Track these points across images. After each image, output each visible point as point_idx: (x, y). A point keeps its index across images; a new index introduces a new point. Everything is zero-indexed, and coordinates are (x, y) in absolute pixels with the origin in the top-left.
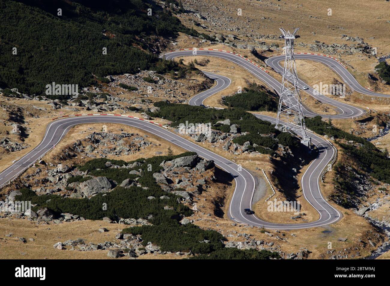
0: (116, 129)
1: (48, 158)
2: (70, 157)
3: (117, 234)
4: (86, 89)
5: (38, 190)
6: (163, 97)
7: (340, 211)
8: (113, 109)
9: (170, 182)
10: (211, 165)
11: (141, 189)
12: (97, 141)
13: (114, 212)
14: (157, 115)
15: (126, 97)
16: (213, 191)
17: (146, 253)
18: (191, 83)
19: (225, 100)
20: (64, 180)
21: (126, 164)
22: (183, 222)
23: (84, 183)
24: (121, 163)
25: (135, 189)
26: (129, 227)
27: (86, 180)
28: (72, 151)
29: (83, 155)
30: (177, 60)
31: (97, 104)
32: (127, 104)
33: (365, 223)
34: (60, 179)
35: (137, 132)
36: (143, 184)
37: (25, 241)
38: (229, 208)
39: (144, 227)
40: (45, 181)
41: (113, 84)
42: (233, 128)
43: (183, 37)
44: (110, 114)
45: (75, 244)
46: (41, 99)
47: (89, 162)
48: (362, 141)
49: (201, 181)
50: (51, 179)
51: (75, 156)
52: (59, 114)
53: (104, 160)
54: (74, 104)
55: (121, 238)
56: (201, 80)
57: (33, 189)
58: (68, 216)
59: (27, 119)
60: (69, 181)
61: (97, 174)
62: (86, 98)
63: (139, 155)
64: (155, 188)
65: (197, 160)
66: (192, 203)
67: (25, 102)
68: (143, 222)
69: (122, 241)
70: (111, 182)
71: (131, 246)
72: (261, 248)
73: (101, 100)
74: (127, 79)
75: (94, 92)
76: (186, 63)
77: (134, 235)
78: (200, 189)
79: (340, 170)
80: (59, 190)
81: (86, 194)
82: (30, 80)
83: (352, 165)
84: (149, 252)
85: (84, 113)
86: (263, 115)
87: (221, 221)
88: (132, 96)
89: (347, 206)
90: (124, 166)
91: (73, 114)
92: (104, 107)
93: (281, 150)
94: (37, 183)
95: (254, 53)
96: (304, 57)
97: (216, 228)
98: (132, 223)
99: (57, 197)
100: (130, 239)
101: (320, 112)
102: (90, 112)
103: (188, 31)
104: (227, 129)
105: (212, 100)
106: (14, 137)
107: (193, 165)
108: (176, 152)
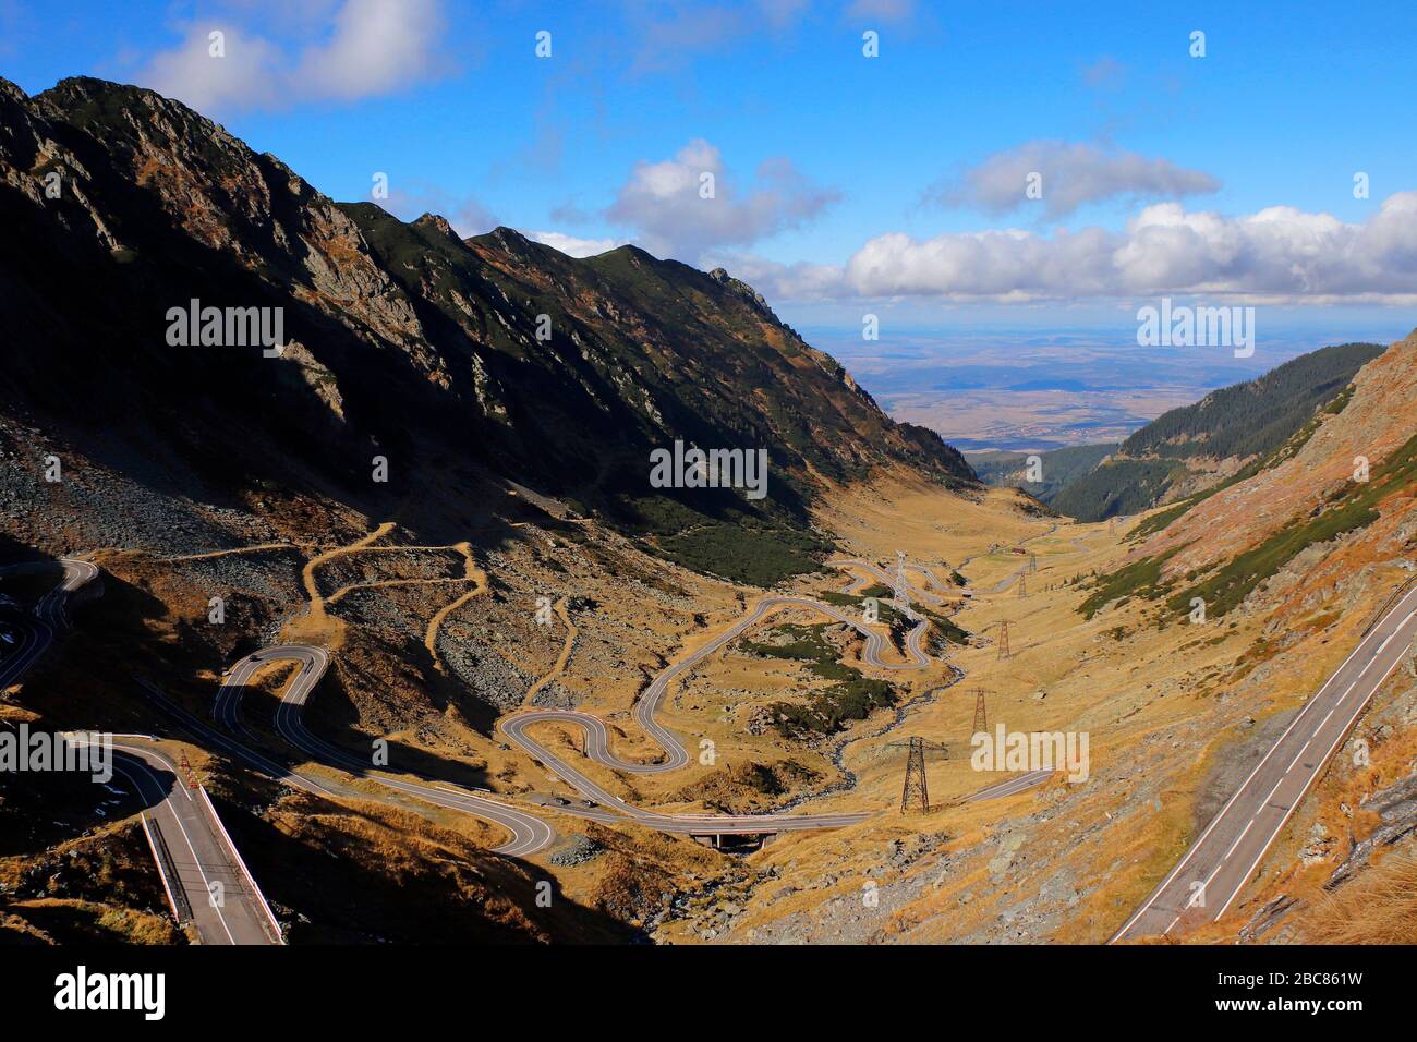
0: (797, 607)
1: (758, 622)
3: (798, 668)
4: (780, 582)
5: (752, 640)
6: (824, 587)
7: (930, 658)
8: (796, 595)
9: (830, 638)
10: (854, 629)
12: (787, 613)
14: (823, 599)
15: (803, 587)
16: (855, 645)
18: (843, 581)
19: (863, 591)
20: (767, 635)
21: (804, 627)
22: (838, 662)
23: (779, 637)
24: (801, 626)
25: (809, 642)
26: (805, 664)
27: (780, 635)
28: (773, 618)
29: (779, 621)
30: (834, 567)
31: (787, 592)
32: (804, 592)
33: (944, 666)
35: (810, 608)
36: (813, 639)
38: (864, 655)
40: (756, 635)
41: (796, 580)
43: (837, 554)
44: (794, 597)
46: (754, 587)
47: (783, 625)
48: (943, 618)
49: (848, 639)
50: (760, 634)
51: (773, 621)
52: (765, 596)
53: (790, 625)
54: (773, 591)
55: (801, 670)
56: (848, 579)
57: (750, 640)
58: (769, 656)
59: (746, 599)
60: (770, 636)
61: (787, 632)
62: (780, 588)
63: (811, 622)
64: (821, 642)
65: (846, 626)
66: (842, 651)
67: (746, 589)
68: (813, 662)
70: (795, 637)
71: (806, 675)
72: (883, 679)
73: (789, 589)
74: (804, 577)
75: (785, 584)
76: (839, 568)
78: (848, 643)
79: (930, 634)
80: (765, 641)
81: (780, 644)
82: (748, 576)
83: (937, 632)
85: (780, 597)
86: (885, 600)
87: (859, 663)
88: (807, 587)
89: (934, 655)
91: (773, 597)
92: (790, 593)
93: (896, 622)
94: (752, 636)
95: (880, 564)
96: (909, 568)
97: (856, 666)
101: (918, 600)
102: (782, 596)
103: (840, 551)
105: (854, 591)
106: (739, 608)
107: (843, 629)
108: (834, 621)
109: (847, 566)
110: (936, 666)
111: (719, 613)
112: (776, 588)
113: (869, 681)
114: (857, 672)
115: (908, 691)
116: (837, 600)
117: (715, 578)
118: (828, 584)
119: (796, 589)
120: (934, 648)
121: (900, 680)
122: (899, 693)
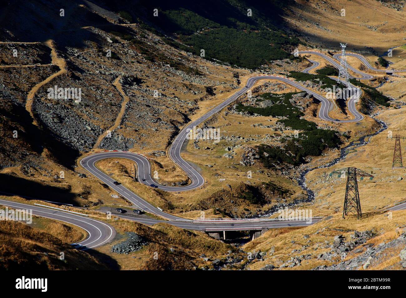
0: (274, 82)
2: (257, 92)
3: (275, 122)
4: (262, 66)
5: (245, 104)
6: (292, 69)
7: (363, 116)
8: (273, 74)
9: (295, 102)
10: (312, 96)
11: (284, 105)
12: (267, 86)
13: (274, 114)
14: (291, 76)
15: (278, 69)
16: (312, 107)
17: (286, 130)
18: (304, 64)
19: (318, 71)
20: (254, 101)
21: (278, 95)
22: (301, 118)
23: (262, 102)
24: (276, 95)
25: (282, 105)
26: (279, 119)
27: (263, 101)
28: (258, 89)
29: (262, 91)
30: (298, 55)
31: (267, 72)
32: (279, 72)
33: (373, 120)
34: (253, 100)
35: (283, 83)
36: (285, 103)
37: (240, 123)
38: (319, 113)
39: (285, 120)
40: (247, 101)
41: (273, 64)
42: (321, 82)
43: (301, 46)
44: (272, 76)
45: (259, 125)
46: (245, 69)
47: (264, 94)
48: (372, 88)
49: (308, 103)
50: (249, 100)
51: (258, 91)
52: (252, 75)
53: (270, 93)
54: (258, 71)
55: (277, 124)
56: (308, 63)
57: (243, 104)
58: (256, 114)
59: (240, 77)
60: (257, 101)
61: (267, 99)
62: (263, 69)
63: (283, 92)
64: (290, 105)
65: (306, 94)
66: (305, 111)
67: (239, 70)
68: (285, 118)
69: (277, 125)
70: (273, 102)
71: (280, 127)
72: (331, 129)
73: (269, 70)
74: (278, 62)
75: (266, 67)
76: (302, 56)
77: (282, 122)
78: (308, 106)
80: (253, 104)
81: (263, 106)
82: (241, 61)
83: (368, 98)
84: (287, 129)
85: (262, 75)
86: (332, 77)
87: (315, 119)
88: (280, 68)
89: (366, 114)
90: (278, 96)
91: (258, 75)
92: (269, 73)
94: (244, 101)
95: (329, 53)
97: (314, 121)
98: (281, 118)
99: (251, 107)
100: (280, 124)
102: (264, 75)
103: (303, 44)
104: (318, 82)
105: (312, 71)
106: (235, 84)
107: (305, 96)
108: (298, 91)
109: (307, 54)
110: (367, 121)
111: (222, 86)
112: (260, 69)
113: (322, 130)
114: (314, 125)
115: (348, 137)
116: (300, 77)
117: (218, 63)
118: (294, 67)
119: (273, 70)
120: (366, 108)
121: (343, 130)
122: (342, 138)
